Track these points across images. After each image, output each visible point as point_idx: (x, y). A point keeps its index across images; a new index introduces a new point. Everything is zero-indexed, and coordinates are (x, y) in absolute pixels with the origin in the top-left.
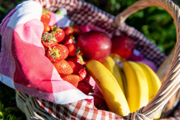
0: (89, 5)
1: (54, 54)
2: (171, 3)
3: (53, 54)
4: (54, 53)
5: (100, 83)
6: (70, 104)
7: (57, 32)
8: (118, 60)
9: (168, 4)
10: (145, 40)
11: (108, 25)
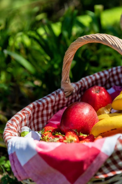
0: (35, 103)
2: (88, 37)
4: (70, 140)
5: (116, 129)
6: (116, 146)
8: (107, 112)
9: (87, 40)
10: (102, 74)
11: (64, 100)
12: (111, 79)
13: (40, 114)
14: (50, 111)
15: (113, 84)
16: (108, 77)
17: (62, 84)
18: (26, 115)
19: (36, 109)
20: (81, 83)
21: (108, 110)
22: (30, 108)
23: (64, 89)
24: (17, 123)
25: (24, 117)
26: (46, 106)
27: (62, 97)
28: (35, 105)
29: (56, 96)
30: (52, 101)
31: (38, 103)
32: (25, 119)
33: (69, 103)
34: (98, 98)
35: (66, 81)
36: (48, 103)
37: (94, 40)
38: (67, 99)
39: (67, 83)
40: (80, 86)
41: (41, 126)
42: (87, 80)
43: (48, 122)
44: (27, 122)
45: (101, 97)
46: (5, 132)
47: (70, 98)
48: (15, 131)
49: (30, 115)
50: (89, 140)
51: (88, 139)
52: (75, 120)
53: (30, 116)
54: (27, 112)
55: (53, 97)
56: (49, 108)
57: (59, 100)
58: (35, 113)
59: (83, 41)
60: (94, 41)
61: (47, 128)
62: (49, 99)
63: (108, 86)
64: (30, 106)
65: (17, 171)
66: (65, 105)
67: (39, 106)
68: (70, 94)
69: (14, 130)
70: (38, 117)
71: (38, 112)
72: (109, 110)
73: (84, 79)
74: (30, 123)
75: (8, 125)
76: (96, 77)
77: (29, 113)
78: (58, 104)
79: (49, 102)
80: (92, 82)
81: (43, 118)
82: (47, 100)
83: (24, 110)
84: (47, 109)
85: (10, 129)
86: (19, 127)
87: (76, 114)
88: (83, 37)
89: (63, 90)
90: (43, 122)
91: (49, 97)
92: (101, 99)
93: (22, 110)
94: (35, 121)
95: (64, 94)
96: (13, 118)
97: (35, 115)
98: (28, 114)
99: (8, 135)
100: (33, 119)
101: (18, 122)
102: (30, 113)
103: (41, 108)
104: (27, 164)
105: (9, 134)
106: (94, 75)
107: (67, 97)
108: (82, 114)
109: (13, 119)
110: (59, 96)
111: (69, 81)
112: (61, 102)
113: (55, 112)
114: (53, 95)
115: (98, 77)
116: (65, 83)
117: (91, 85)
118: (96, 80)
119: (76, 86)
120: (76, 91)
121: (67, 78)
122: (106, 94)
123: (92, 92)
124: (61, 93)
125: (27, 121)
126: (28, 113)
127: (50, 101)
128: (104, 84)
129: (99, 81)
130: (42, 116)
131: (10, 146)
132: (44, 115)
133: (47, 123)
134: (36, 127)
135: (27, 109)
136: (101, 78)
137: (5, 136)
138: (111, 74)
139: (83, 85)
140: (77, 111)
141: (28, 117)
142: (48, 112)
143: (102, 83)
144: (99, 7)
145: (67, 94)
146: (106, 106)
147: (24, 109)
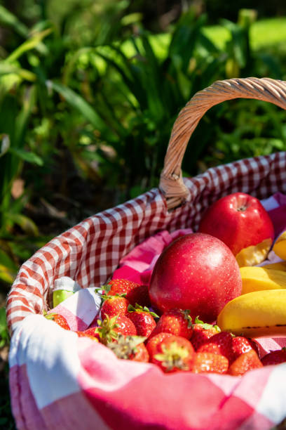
0: (95, 220)
1: (176, 358)
3: (174, 362)
4: (173, 356)
7: (115, 327)
8: (258, 257)
9: (240, 90)
10: (254, 165)
11: (163, 216)
12: (273, 178)
13: (104, 244)
14: (128, 239)
15: (274, 189)
16: (266, 172)
17: (162, 179)
18: (71, 248)
19: (97, 234)
20: (206, 181)
21: (262, 252)
22: (81, 231)
23: (167, 193)
24: (47, 269)
25: (65, 253)
26: (120, 228)
27: (159, 210)
28: (95, 224)
29: (146, 207)
30: (135, 218)
31: (104, 221)
32: (67, 259)
33: (174, 222)
34: (242, 225)
35: (174, 175)
36: (125, 221)
37: (259, 94)
38: (171, 214)
39: (175, 180)
40: (202, 187)
41: (103, 271)
42: (219, 173)
43: (121, 262)
44: (73, 265)
45: (249, 222)
46: (12, 294)
47: (177, 213)
48: (37, 293)
49: (80, 249)
50: (219, 346)
51: (218, 344)
52: (186, 282)
53: (79, 251)
54: (74, 242)
55: (138, 209)
56: (127, 233)
57: (153, 216)
58: (94, 241)
59: (227, 90)
60: (257, 96)
61: (117, 283)
62: (128, 213)
63: (264, 190)
64: (83, 226)
65: (23, 418)
66: (164, 227)
67: (103, 227)
68: (178, 203)
69: (37, 289)
70: (98, 252)
71: (101, 239)
72: (264, 251)
73: (212, 170)
74: (79, 267)
75: (23, 275)
76: (239, 170)
77: (77, 243)
78: (149, 224)
79: (128, 220)
80: (231, 180)
81: (111, 255)
82: (125, 214)
83: (68, 235)
84: (123, 233)
85: (27, 285)
86: (51, 279)
87: (190, 266)
88: (230, 83)
89: (164, 192)
90: (109, 263)
91: (130, 206)
92: (250, 228)
93: (64, 233)
94: (92, 260)
95: (165, 202)
96: (38, 255)
97: (94, 247)
98: (75, 247)
99: (17, 308)
100: (88, 256)
101: (49, 266)
102: (80, 244)
103: (109, 233)
104: (53, 407)
105: (20, 303)
106: (237, 165)
107: (169, 211)
108: (205, 269)
109: (38, 258)
110: (154, 206)
111: (179, 176)
112: (157, 219)
113: (140, 240)
114: (140, 202)
115: (244, 169)
116: (169, 178)
117: (227, 186)
118: (240, 175)
119: (192, 187)
120: (192, 197)
121: (176, 168)
122: (261, 216)
123: (231, 206)
124: (159, 200)
125: (71, 263)
126: (76, 245)
127: (132, 218)
128: (255, 186)
129: (246, 179)
130: (110, 249)
131: (17, 343)
132: (113, 248)
133: (119, 266)
134: (92, 273)
135: (75, 233)
136: (251, 173)
137: (9, 308)
138: (273, 167)
139: (210, 186)
140: (195, 260)
141: (76, 253)
142: (124, 241)
143: (251, 183)
144: (247, 14)
145: (171, 203)
146: (258, 245)
147: (68, 231)
